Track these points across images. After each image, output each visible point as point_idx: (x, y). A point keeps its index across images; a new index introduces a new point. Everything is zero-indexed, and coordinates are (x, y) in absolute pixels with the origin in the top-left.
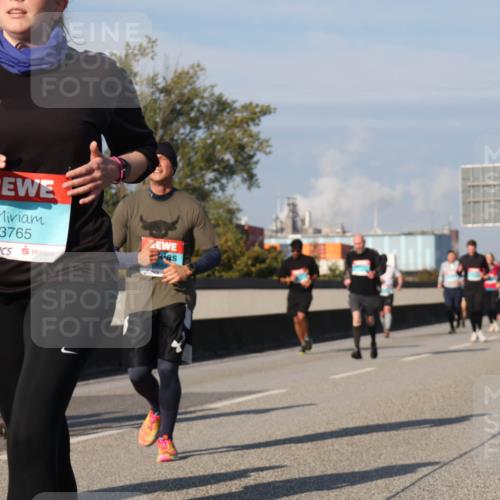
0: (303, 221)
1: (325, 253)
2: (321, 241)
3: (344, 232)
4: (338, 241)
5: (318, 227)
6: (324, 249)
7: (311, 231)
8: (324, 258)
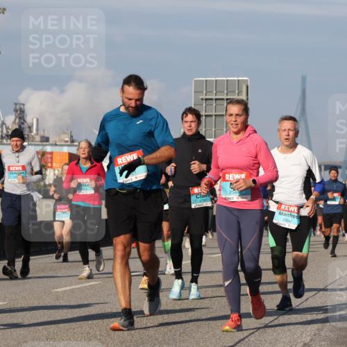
0: (30, 128)
1: (52, 163)
2: (48, 149)
3: (73, 141)
4: (66, 150)
5: (46, 136)
6: (52, 158)
7: (38, 138)
8: (52, 167)
